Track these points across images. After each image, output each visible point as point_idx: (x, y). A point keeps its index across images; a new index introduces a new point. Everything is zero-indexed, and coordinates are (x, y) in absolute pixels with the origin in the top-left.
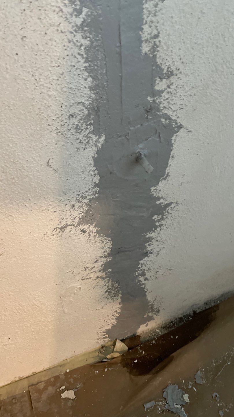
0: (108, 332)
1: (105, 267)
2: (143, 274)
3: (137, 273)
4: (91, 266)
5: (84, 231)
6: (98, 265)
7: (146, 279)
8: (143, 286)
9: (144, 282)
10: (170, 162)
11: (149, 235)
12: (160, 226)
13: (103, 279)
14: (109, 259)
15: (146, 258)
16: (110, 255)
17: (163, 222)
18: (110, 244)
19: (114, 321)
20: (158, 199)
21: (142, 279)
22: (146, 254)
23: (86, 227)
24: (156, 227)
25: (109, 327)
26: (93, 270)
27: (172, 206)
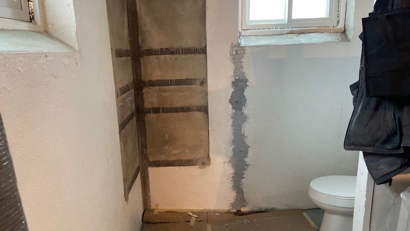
0: (232, 204)
1: (233, 177)
2: (243, 185)
3: (241, 183)
4: (229, 176)
5: (229, 165)
6: (231, 176)
7: (243, 187)
8: (243, 190)
9: (243, 188)
10: (248, 154)
11: (244, 172)
12: (247, 170)
13: (232, 181)
14: (234, 175)
15: (243, 179)
16: (234, 174)
17: (248, 169)
18: (234, 171)
19: (234, 200)
20: (246, 162)
21: (242, 186)
22: (243, 178)
23: (229, 164)
24: (246, 170)
25: (232, 202)
26: (230, 177)
27: (250, 165)
